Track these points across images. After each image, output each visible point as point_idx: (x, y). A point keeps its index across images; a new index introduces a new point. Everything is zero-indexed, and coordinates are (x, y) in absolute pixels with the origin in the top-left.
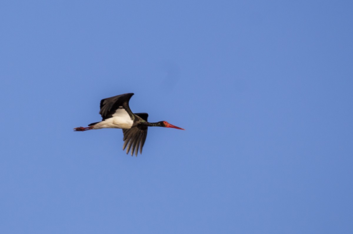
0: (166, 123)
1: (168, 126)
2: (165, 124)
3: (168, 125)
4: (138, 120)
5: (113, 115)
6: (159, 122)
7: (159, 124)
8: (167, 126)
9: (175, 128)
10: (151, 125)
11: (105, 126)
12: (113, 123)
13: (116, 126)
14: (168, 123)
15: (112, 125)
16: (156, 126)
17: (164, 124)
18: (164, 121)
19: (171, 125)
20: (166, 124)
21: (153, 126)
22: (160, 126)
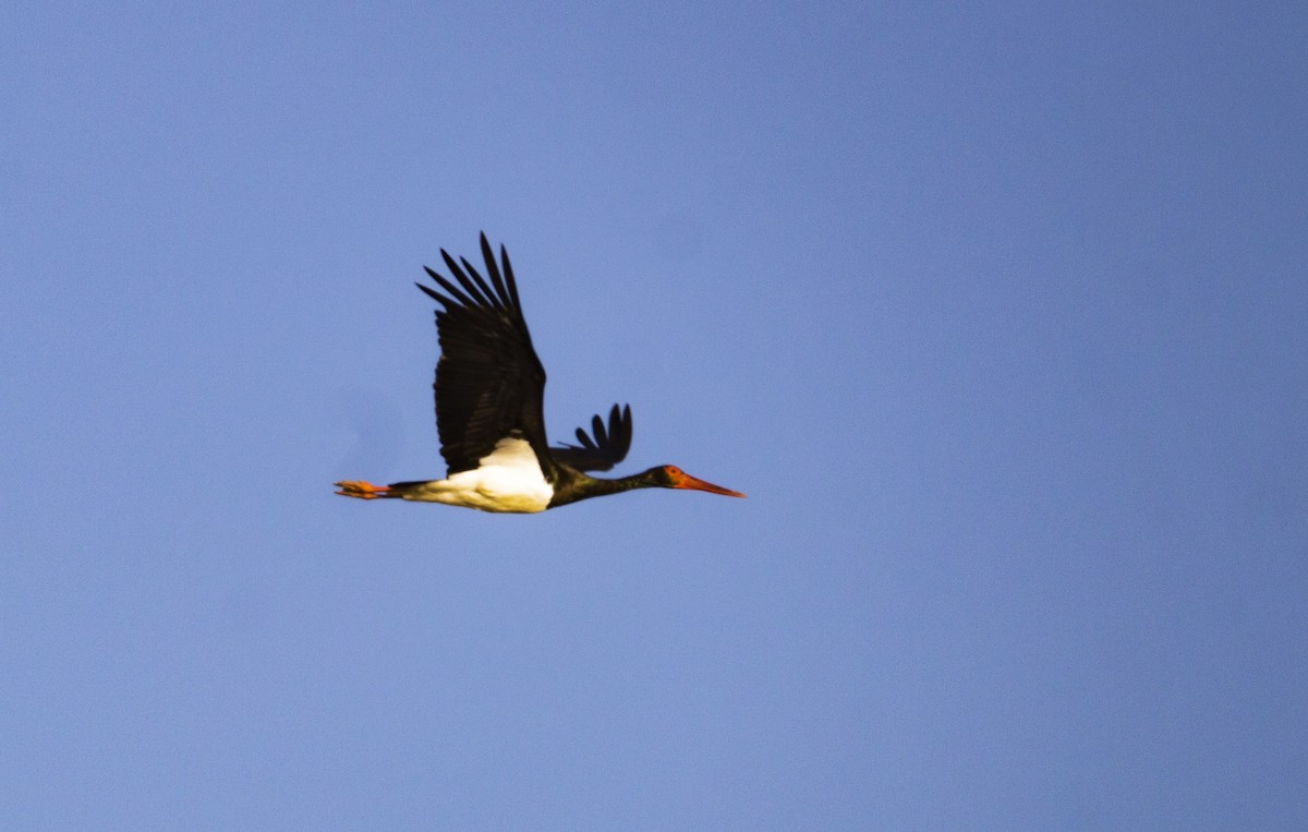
0: (674, 472)
1: (682, 482)
2: (671, 475)
3: (683, 480)
4: (572, 482)
5: (483, 461)
6: (649, 472)
7: (650, 476)
8: (677, 484)
10: (622, 485)
11: (447, 496)
12: (479, 491)
13: (488, 502)
14: (683, 473)
16: (639, 487)
17: (667, 475)
18: (667, 467)
19: (692, 478)
20: (676, 475)
21: (628, 489)
22: (655, 486)
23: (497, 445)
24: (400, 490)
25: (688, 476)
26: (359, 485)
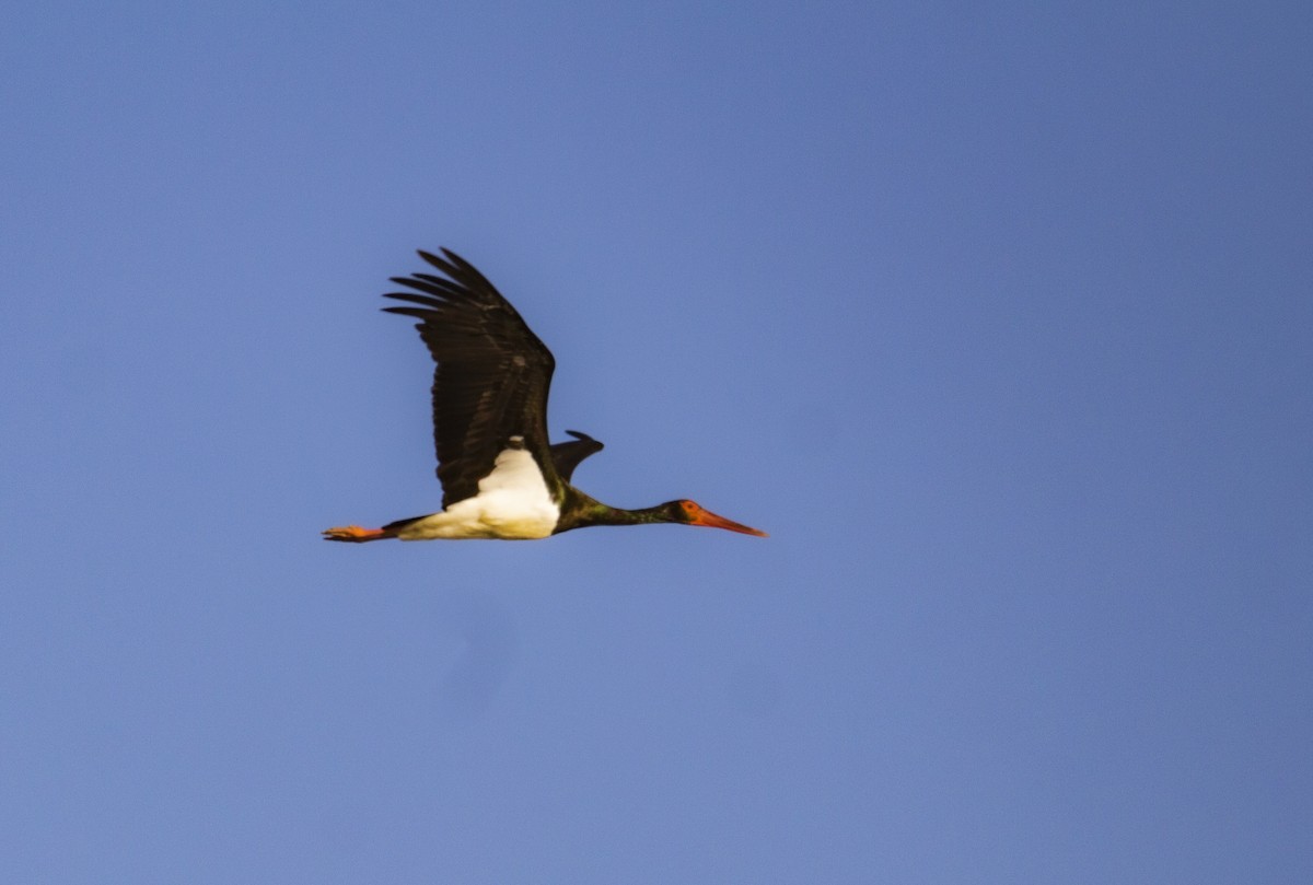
0: (690, 507)
1: (700, 519)
2: (688, 510)
3: (701, 516)
4: (580, 507)
5: (483, 483)
6: (664, 506)
7: (665, 511)
8: (694, 520)
9: (728, 529)
10: (634, 518)
11: (448, 531)
12: (481, 520)
14: (700, 508)
15: (476, 526)
16: (653, 522)
17: (684, 512)
18: (683, 501)
19: (710, 513)
20: (692, 510)
21: (641, 523)
22: (670, 521)
23: (497, 462)
24: (393, 530)
25: (706, 511)
26: (349, 531)
